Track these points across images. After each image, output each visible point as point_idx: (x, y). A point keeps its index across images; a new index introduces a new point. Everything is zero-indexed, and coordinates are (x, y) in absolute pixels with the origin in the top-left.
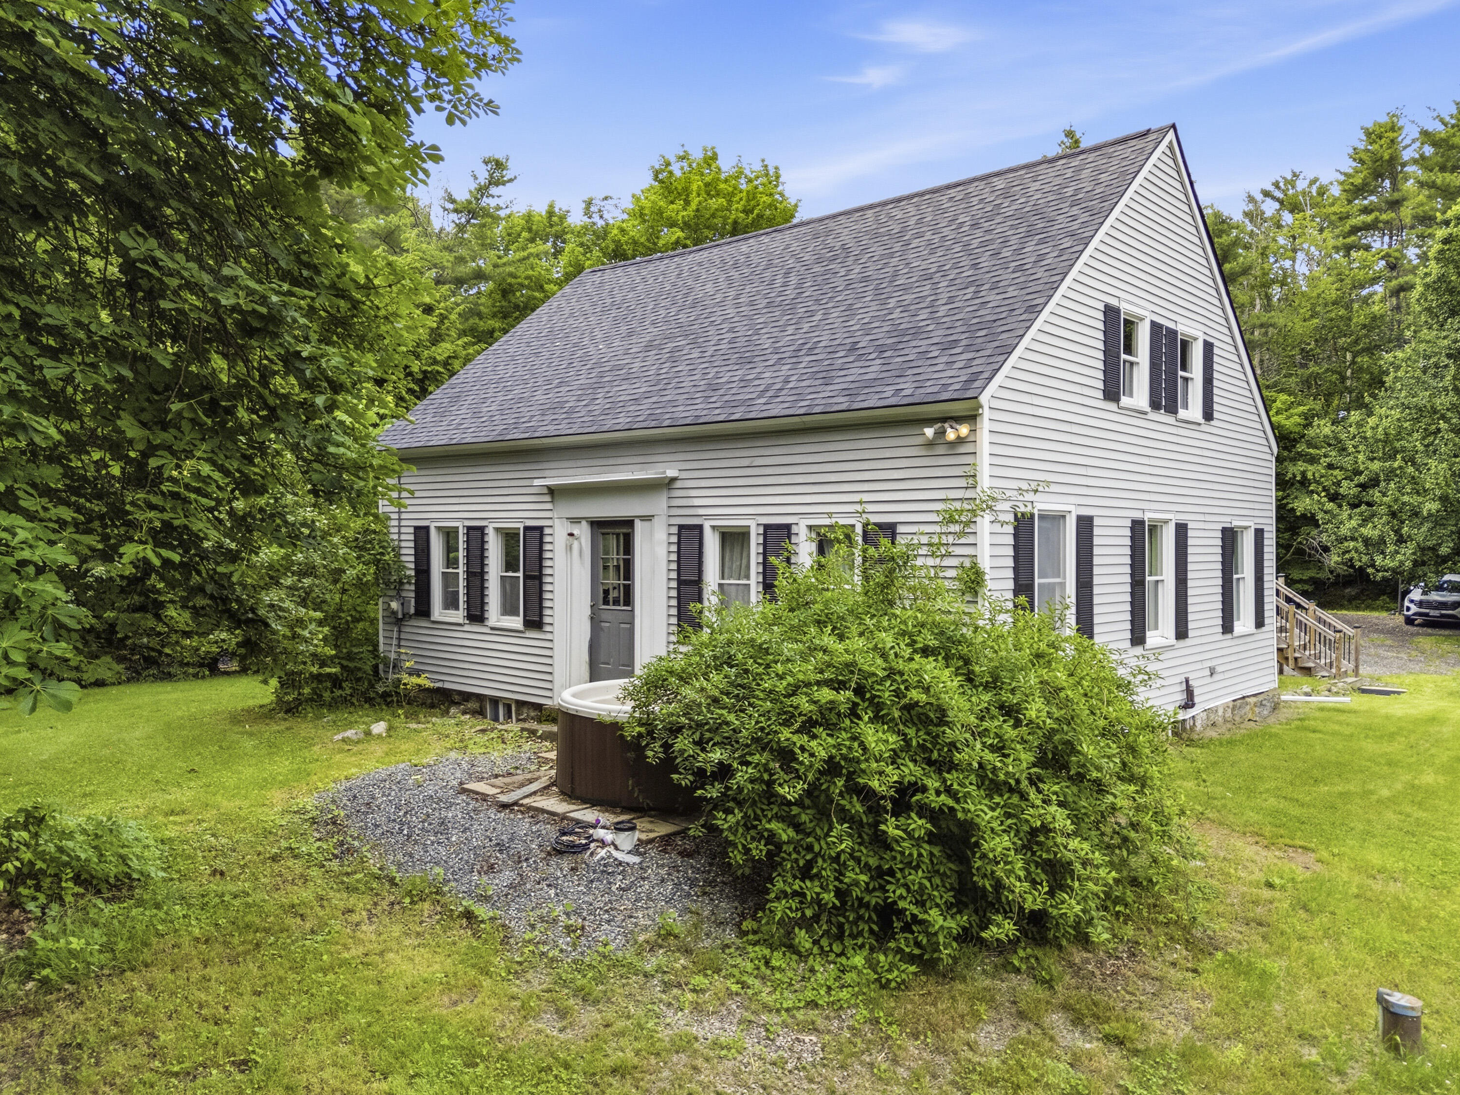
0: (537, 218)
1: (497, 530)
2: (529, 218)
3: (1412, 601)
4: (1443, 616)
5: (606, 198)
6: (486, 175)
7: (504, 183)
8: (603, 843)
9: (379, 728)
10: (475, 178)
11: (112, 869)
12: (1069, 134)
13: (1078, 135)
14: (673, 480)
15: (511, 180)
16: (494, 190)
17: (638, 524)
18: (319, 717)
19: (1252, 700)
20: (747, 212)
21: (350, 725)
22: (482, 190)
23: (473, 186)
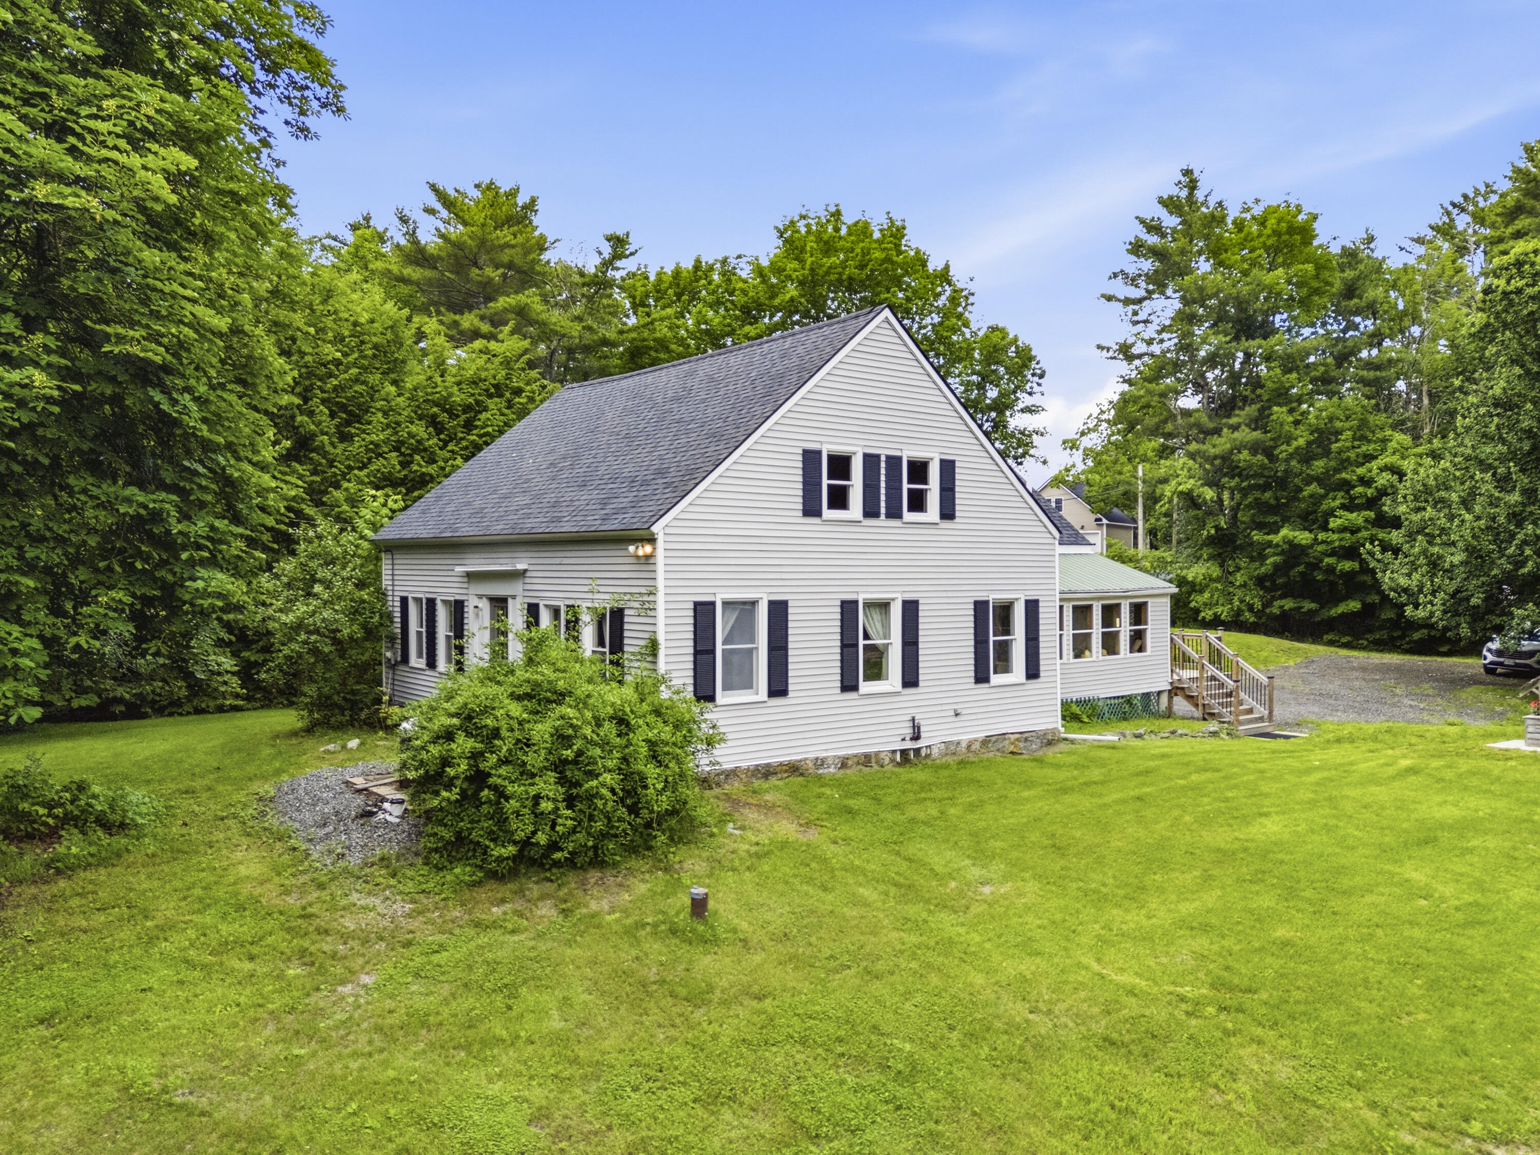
0: (685, 274)
1: (444, 601)
2: (677, 273)
3: (1489, 650)
4: (1517, 665)
5: (739, 257)
6: (610, 250)
7: (627, 257)
8: (385, 811)
9: (353, 743)
10: (600, 253)
11: (116, 818)
12: (1187, 172)
13: (1196, 174)
14: (525, 571)
15: (632, 254)
16: (618, 264)
17: (510, 601)
18: (322, 735)
19: (1013, 737)
20: (862, 267)
21: (330, 741)
22: (608, 264)
23: (597, 261)
